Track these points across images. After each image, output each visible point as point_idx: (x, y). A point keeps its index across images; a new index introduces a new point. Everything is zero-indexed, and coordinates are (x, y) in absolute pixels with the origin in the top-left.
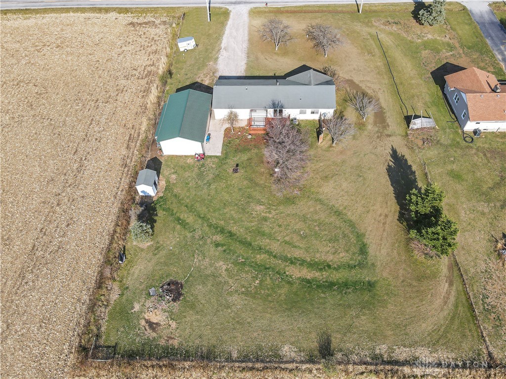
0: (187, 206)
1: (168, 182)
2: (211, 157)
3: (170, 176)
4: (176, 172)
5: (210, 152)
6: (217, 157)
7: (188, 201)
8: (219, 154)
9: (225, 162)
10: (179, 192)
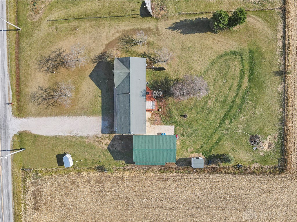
0: (208, 140)
1: (192, 152)
2: (175, 131)
3: (189, 152)
4: (186, 149)
5: (172, 132)
6: (175, 128)
7: (205, 140)
8: (173, 127)
9: (179, 123)
10: (199, 145)
